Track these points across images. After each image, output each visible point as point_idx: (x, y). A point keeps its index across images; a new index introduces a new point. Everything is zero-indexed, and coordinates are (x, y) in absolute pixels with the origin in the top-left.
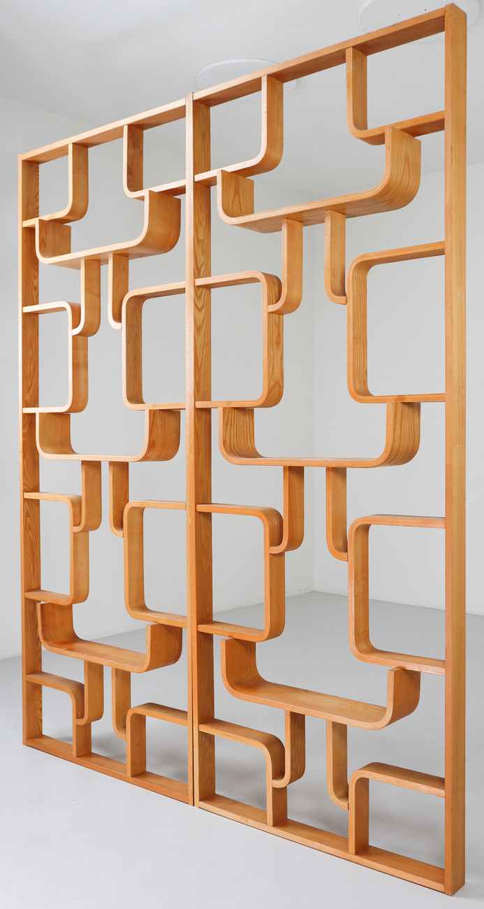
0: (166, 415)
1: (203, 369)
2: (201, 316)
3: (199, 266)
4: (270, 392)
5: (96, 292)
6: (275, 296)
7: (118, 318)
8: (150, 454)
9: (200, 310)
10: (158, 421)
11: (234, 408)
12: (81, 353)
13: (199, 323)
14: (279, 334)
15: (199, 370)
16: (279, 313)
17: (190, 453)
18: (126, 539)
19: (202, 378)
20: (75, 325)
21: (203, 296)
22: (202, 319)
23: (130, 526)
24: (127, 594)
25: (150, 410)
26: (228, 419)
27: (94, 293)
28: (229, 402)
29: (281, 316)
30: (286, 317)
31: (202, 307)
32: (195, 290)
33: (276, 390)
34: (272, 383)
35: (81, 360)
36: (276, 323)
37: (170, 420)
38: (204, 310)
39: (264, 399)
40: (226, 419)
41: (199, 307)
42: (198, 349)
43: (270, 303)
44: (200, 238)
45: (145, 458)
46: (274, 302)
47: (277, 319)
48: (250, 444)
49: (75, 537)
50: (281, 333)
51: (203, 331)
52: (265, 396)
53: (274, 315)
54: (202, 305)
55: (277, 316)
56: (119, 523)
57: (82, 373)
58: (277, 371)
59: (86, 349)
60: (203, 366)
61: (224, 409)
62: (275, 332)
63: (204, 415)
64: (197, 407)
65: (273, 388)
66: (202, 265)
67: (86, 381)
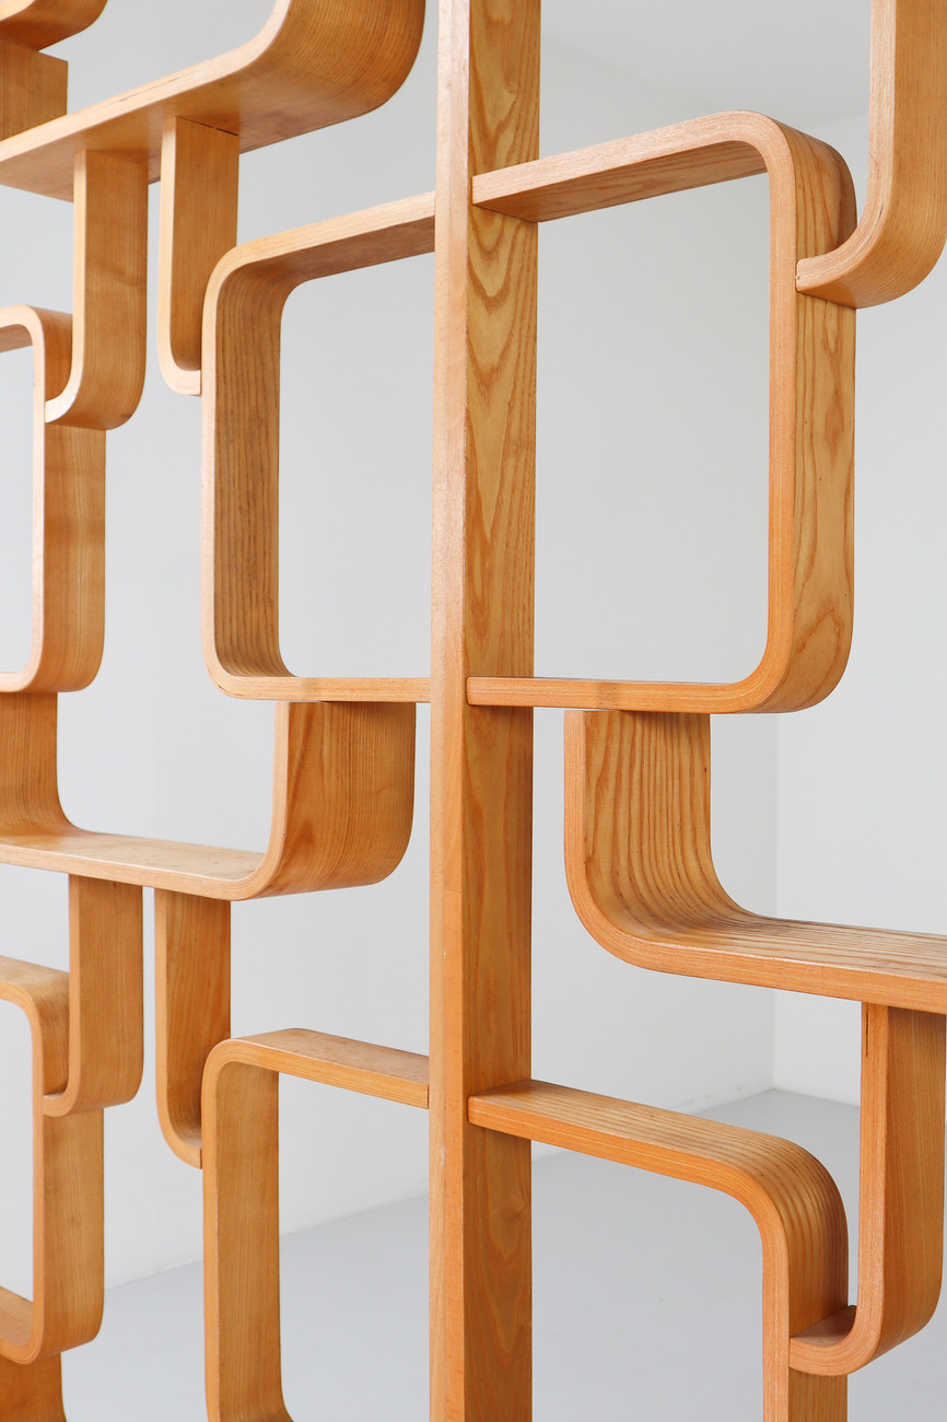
0: (360, 723)
1: (500, 546)
2: (495, 328)
3: (492, 126)
4: (799, 648)
5: (130, 269)
6: (827, 224)
7: (187, 353)
8: (294, 872)
9: (492, 304)
10: (327, 747)
11: (633, 713)
12: (78, 486)
13: (489, 359)
14: (837, 394)
15: (487, 550)
16: (839, 298)
17: (446, 883)
18: (213, 1179)
19: (498, 582)
20: (53, 389)
21: (504, 251)
22: (499, 343)
23: (225, 1128)
24: (216, 1380)
25: (293, 706)
26: (606, 762)
27: (119, 273)
28: (608, 687)
29: (848, 313)
30: (868, 320)
31: (503, 293)
32: (475, 228)
33: (825, 639)
34: (808, 613)
35: (80, 511)
36: (826, 345)
37: (376, 741)
38: (507, 310)
39: (774, 683)
40: (598, 760)
41: (491, 291)
42: (483, 463)
43: (804, 249)
44: (496, 15)
45: (275, 887)
46: (822, 242)
47: (832, 325)
48: (692, 864)
49: (52, 1136)
50: (845, 388)
51: (501, 392)
52: (779, 668)
53: (820, 305)
54: (499, 282)
55: (833, 310)
56: (184, 1110)
57: (81, 554)
58: (828, 558)
59: (97, 471)
60: (502, 534)
61: (592, 719)
62: (824, 386)
63: (502, 731)
64: (476, 699)
65: (812, 631)
66: (502, 127)
67: (98, 585)
